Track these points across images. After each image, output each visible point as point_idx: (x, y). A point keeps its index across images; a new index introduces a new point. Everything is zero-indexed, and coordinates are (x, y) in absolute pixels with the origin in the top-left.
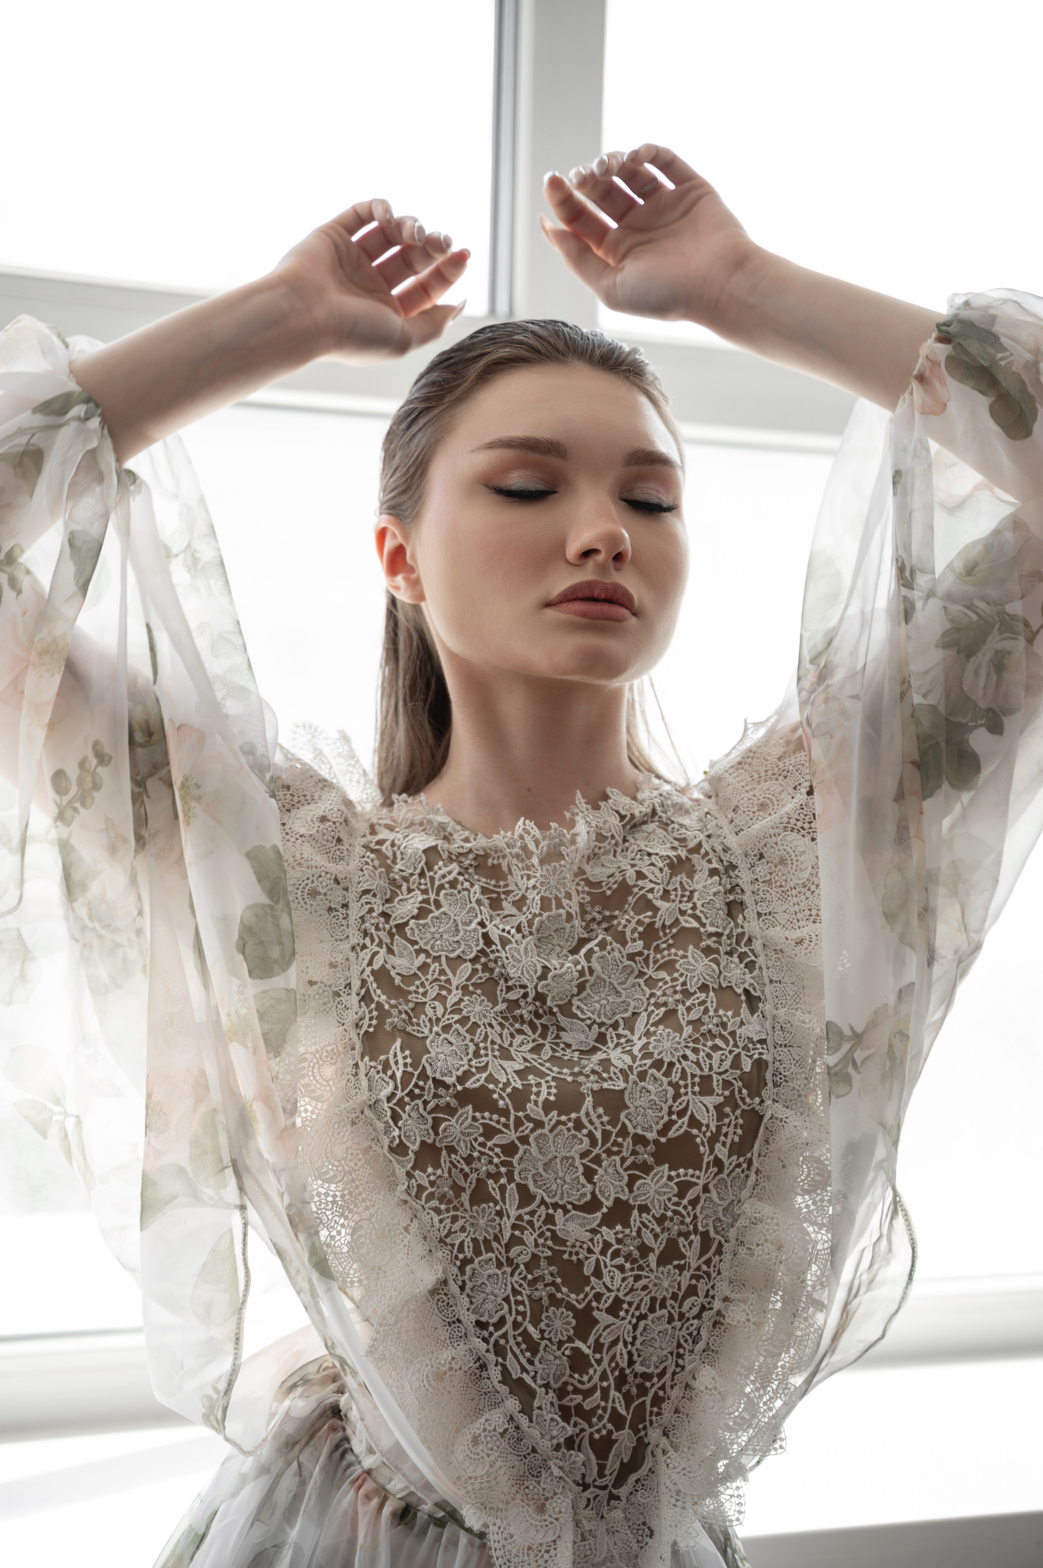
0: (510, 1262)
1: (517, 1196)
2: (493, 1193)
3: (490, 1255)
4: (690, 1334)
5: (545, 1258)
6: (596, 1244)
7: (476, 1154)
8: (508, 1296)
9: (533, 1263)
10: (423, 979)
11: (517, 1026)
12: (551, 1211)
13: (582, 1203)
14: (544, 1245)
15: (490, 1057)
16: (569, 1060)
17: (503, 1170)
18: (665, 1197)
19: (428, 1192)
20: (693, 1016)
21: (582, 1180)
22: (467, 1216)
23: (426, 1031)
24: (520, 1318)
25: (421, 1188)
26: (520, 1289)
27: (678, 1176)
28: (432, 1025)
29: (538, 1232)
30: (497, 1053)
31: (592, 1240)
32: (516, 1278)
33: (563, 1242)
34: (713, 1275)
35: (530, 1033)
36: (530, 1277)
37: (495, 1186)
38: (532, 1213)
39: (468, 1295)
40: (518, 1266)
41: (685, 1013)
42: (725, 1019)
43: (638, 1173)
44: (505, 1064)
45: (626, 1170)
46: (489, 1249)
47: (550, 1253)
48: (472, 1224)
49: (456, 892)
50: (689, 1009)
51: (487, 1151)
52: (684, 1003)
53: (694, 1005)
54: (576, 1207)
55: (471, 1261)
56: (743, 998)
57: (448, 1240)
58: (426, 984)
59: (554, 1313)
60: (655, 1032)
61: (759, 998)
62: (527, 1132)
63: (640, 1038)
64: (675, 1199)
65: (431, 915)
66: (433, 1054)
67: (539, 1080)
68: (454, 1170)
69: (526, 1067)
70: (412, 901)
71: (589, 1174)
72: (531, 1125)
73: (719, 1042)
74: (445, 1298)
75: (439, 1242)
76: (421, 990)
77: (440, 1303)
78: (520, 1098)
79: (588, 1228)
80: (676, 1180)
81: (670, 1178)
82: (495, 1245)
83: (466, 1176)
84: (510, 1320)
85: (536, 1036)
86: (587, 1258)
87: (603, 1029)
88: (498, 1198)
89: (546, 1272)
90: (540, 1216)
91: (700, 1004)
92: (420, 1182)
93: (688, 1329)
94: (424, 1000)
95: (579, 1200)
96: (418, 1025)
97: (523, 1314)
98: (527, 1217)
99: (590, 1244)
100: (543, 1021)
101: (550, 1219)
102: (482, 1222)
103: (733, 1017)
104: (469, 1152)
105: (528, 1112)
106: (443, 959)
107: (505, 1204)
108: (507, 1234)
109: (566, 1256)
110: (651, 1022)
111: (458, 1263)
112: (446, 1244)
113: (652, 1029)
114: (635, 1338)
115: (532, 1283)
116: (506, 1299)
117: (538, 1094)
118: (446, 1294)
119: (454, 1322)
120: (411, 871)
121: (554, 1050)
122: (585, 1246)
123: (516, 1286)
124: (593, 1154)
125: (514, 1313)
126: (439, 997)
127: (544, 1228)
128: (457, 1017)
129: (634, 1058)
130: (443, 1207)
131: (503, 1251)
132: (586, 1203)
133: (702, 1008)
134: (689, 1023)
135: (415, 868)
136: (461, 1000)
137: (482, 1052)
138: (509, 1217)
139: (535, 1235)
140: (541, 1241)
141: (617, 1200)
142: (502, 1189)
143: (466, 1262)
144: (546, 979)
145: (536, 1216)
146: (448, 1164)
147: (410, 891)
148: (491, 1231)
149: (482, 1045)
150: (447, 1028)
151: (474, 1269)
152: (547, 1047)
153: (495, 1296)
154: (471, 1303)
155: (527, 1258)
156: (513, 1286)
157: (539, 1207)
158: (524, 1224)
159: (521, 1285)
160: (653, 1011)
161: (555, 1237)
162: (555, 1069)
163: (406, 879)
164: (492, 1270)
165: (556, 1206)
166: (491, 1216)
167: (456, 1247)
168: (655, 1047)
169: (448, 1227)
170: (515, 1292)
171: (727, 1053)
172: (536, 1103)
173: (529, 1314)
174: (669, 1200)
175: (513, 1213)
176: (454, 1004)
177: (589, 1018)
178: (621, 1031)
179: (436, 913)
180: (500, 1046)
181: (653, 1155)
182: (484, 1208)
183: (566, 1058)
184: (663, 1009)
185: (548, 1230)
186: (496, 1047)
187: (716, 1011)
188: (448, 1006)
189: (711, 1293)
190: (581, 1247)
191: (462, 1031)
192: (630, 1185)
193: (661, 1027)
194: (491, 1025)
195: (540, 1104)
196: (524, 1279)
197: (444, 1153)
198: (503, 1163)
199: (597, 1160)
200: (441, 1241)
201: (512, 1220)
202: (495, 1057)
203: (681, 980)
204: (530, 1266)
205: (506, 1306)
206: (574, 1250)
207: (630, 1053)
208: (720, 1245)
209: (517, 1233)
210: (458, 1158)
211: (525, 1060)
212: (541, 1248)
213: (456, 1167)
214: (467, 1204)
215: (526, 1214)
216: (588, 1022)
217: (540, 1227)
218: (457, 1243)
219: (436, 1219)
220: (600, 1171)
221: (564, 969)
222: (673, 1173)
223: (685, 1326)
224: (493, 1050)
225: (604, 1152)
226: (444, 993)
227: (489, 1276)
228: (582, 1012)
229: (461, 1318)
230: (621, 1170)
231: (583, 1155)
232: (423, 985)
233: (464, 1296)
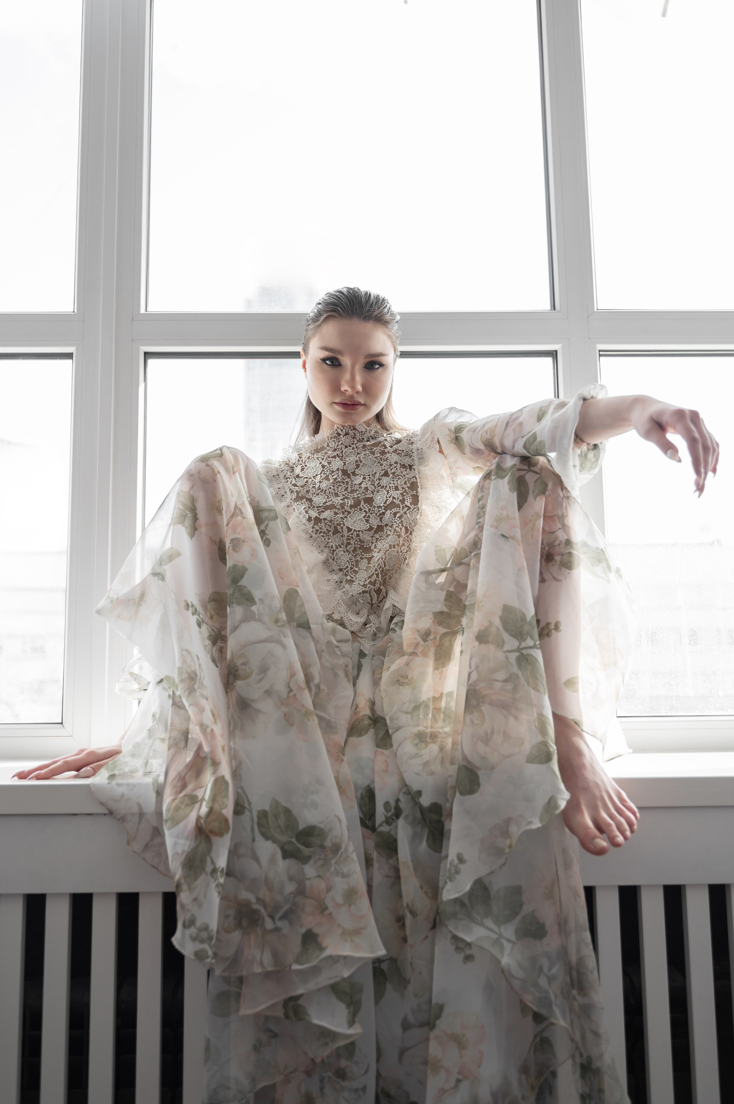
0: (348, 551)
1: (347, 530)
2: (339, 530)
3: (341, 549)
4: (404, 558)
5: (358, 548)
6: (374, 540)
7: (333, 519)
8: (348, 560)
9: (355, 550)
10: (308, 484)
11: (338, 484)
12: (358, 533)
13: (367, 529)
14: (357, 544)
15: (332, 497)
16: (356, 489)
17: (342, 523)
18: (391, 519)
19: (319, 531)
20: (393, 471)
21: (366, 523)
22: (332, 538)
23: (312, 496)
24: (352, 566)
25: (317, 531)
26: (352, 559)
27: (393, 512)
28: (313, 494)
29: (355, 540)
30: (334, 496)
31: (372, 539)
32: (350, 555)
33: (363, 542)
34: (409, 541)
35: (343, 485)
36: (354, 554)
37: (340, 528)
38: (352, 534)
39: (336, 561)
40: (350, 552)
41: (390, 471)
42: (402, 471)
43: (382, 516)
44: (337, 498)
45: (378, 517)
46: (341, 547)
47: (359, 546)
48: (334, 541)
49: (310, 460)
50: (391, 470)
51: (336, 518)
52: (390, 468)
53: (393, 468)
54: (365, 530)
55: (336, 550)
56: (408, 467)
57: (328, 546)
58: (309, 485)
59: (362, 562)
60: (381, 479)
61: (413, 465)
62: (346, 515)
63: (377, 480)
64: (394, 519)
65: (305, 469)
66: (314, 501)
67: (348, 500)
68: (326, 525)
69: (344, 497)
70: (299, 468)
71: (367, 521)
72: (347, 513)
73: (400, 477)
74: (328, 564)
75: (324, 547)
76: (308, 487)
77: (327, 566)
78: (343, 506)
79: (370, 536)
80: (392, 513)
81: (391, 513)
82: (342, 546)
83: (330, 526)
84: (349, 567)
85: (345, 485)
86: (372, 545)
87: (365, 476)
88: (341, 531)
89: (359, 552)
90: (355, 535)
91: (395, 467)
92: (316, 529)
93: (403, 556)
94: (309, 489)
95: (366, 528)
96: (309, 495)
97: (353, 565)
98: (351, 536)
99: (372, 540)
100: (346, 480)
101: (358, 535)
102: (337, 540)
103: (405, 471)
104: (330, 519)
105: (345, 509)
106: (312, 477)
107: (343, 533)
108: (345, 543)
109: (365, 546)
110: (380, 475)
111: (331, 552)
112: (327, 547)
113: (381, 478)
114: (386, 557)
115: (355, 556)
116: (348, 561)
117: (348, 503)
118: (328, 563)
119: (332, 571)
120: (295, 462)
121: (351, 488)
122: (370, 542)
123: (350, 558)
124: (367, 516)
125: (350, 565)
126: (313, 487)
127: (357, 538)
128: (320, 491)
129: (375, 487)
130: (325, 535)
131: (345, 548)
132: (368, 528)
133: (395, 468)
134: (391, 473)
135: (296, 460)
136: (320, 485)
137: (330, 497)
138: (345, 537)
139: (354, 541)
140: (356, 542)
141: (378, 526)
142: (342, 528)
143: (334, 551)
144: (346, 465)
145: (353, 535)
146: (324, 524)
147: (297, 467)
148: (340, 542)
149: (329, 495)
150: (318, 494)
151: (336, 553)
152: (349, 487)
153: (344, 560)
154: (337, 563)
155: (352, 549)
156: (349, 558)
157: (354, 532)
158: (350, 538)
159: (352, 557)
160: (381, 472)
161: (360, 540)
162: (352, 495)
163: (294, 464)
164: (342, 553)
165: (359, 531)
166: (340, 537)
167: (330, 547)
168: (381, 483)
169: (327, 541)
170: (350, 559)
171: (403, 480)
172: (347, 506)
173: (355, 565)
174: (392, 519)
175: (346, 535)
176: (318, 487)
177: (360, 474)
178: (371, 476)
179: (306, 468)
180: (335, 493)
181: (384, 509)
182: (337, 535)
183: (355, 489)
184: (384, 471)
185: (358, 539)
186: (333, 494)
187: (400, 468)
188: (316, 489)
189: (409, 546)
190: (369, 542)
191: (322, 494)
192: (381, 521)
193: (383, 477)
194: (330, 488)
195: (349, 506)
196: (353, 555)
197: (323, 520)
198: (341, 521)
199: (369, 517)
200: (325, 546)
201: (346, 537)
202: (334, 497)
203: (389, 462)
204: (354, 551)
205: (348, 563)
206: (367, 544)
207: (373, 485)
208: (411, 532)
209: (348, 541)
210: (327, 521)
211: (343, 495)
212: (356, 545)
213: (327, 524)
214: (332, 535)
215: (350, 534)
216: (360, 475)
217: (355, 538)
218: (331, 546)
219: (323, 539)
220: (370, 519)
221: (351, 461)
222: (391, 511)
223: (402, 555)
224: (333, 495)
225: (370, 514)
226: (314, 485)
227: (342, 555)
228: (358, 473)
229: (334, 569)
230: (376, 517)
231: (364, 517)
232: (308, 486)
233: (334, 562)
